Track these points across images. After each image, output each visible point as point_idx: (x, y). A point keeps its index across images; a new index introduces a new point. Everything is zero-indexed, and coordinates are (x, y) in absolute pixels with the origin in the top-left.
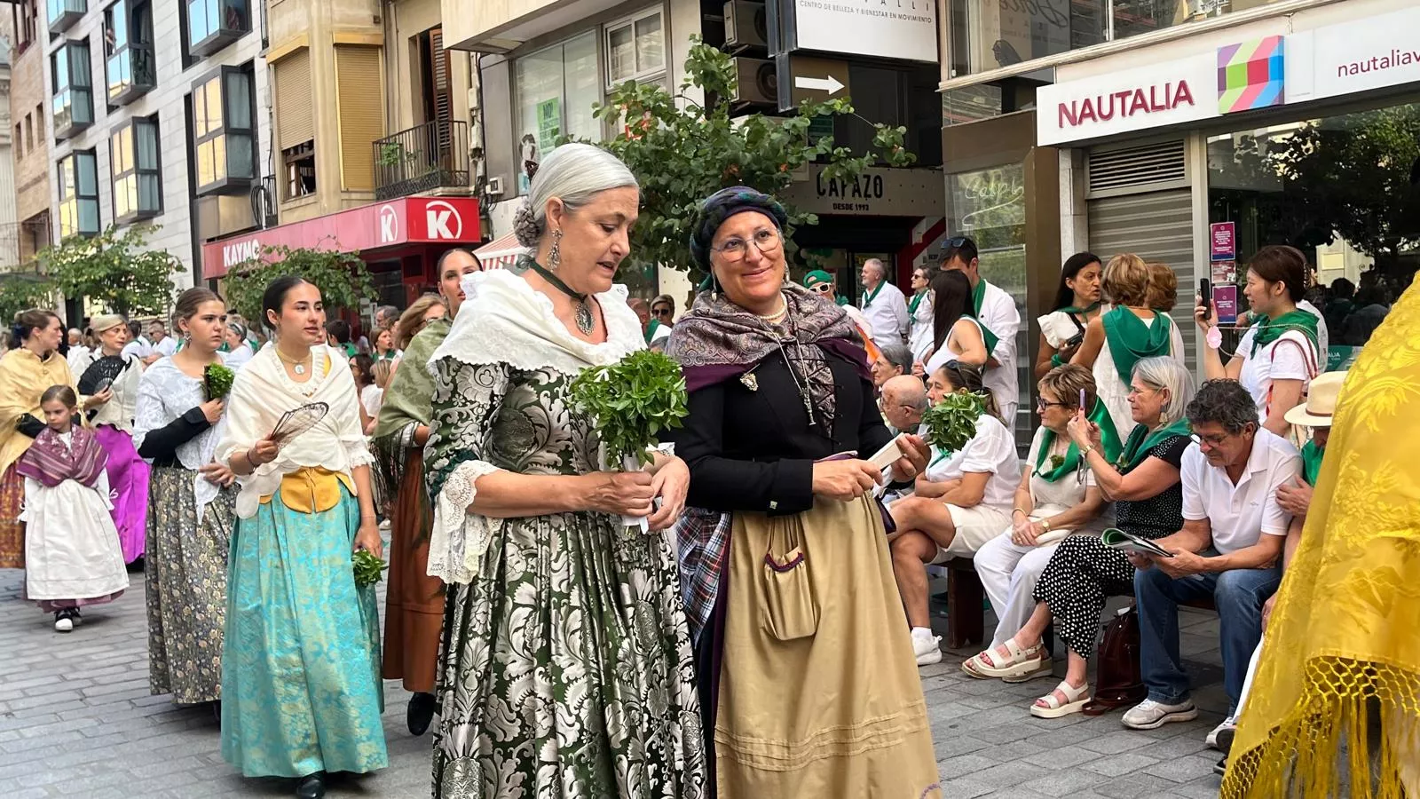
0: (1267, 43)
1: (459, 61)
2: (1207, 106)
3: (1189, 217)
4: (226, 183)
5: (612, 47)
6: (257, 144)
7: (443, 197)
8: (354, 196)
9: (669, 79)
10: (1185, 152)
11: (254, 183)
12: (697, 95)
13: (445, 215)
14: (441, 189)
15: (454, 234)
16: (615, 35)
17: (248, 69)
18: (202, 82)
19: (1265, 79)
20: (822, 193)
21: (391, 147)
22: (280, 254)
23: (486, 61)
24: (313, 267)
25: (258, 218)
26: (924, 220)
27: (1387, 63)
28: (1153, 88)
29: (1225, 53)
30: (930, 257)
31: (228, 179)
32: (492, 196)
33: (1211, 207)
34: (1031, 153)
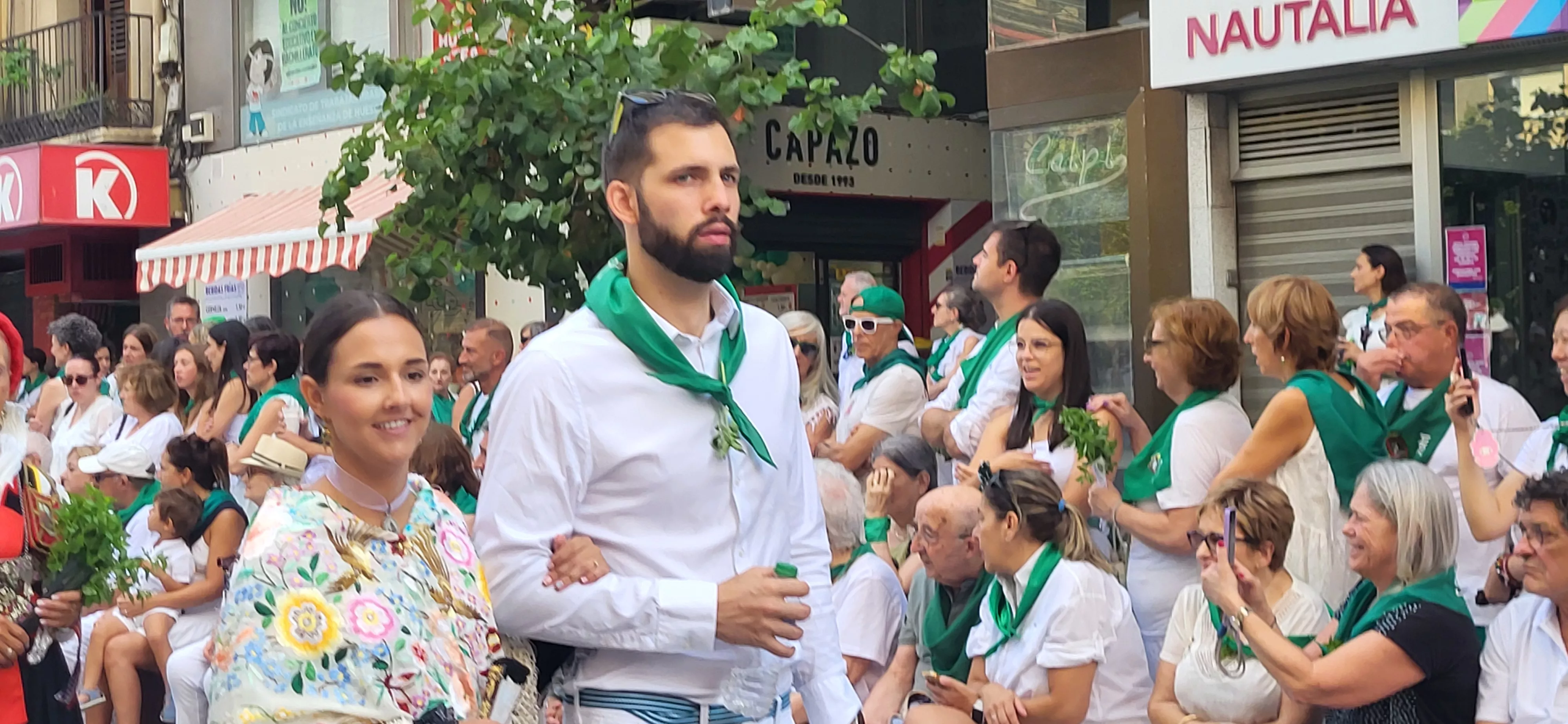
2: (1439, 30)
3: (1407, 216)
7: (106, 146)
10: (1399, 104)
13: (108, 177)
14: (102, 130)
21: (16, 55)
32: (193, 145)
33: (1446, 203)
34: (1140, 100)
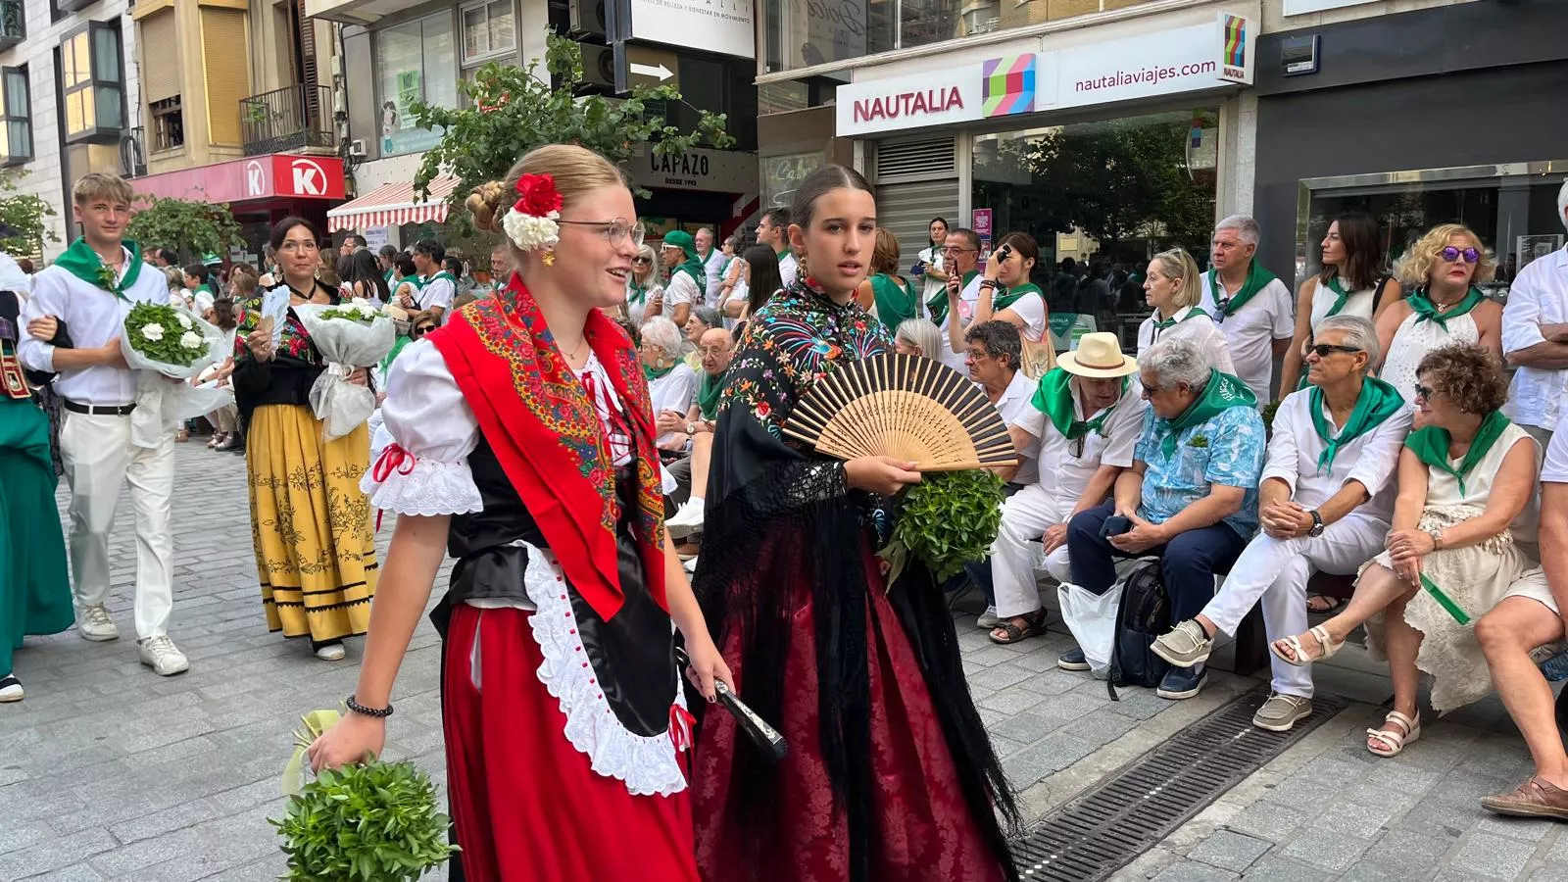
0: (1022, 59)
1: (322, 29)
2: (974, 110)
3: (956, 203)
4: (95, 133)
5: (468, 26)
6: (126, 96)
7: (308, 156)
8: (222, 151)
9: (519, 56)
10: (955, 148)
11: (123, 134)
12: (543, 75)
13: (311, 173)
14: (306, 148)
15: (320, 190)
16: (468, 15)
17: (115, 25)
18: (70, 35)
19: (1019, 90)
20: (656, 169)
21: (258, 106)
22: (147, 202)
23: (349, 31)
24: (180, 216)
25: (128, 168)
26: (743, 199)
27: (1113, 82)
28: (931, 92)
29: (990, 65)
30: (748, 229)
31: (97, 128)
32: (356, 157)
33: (974, 196)
34: (831, 143)
